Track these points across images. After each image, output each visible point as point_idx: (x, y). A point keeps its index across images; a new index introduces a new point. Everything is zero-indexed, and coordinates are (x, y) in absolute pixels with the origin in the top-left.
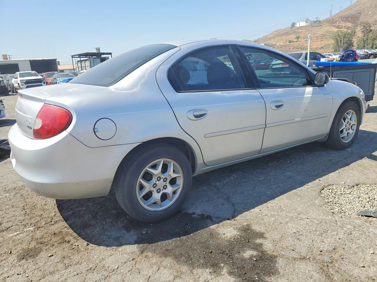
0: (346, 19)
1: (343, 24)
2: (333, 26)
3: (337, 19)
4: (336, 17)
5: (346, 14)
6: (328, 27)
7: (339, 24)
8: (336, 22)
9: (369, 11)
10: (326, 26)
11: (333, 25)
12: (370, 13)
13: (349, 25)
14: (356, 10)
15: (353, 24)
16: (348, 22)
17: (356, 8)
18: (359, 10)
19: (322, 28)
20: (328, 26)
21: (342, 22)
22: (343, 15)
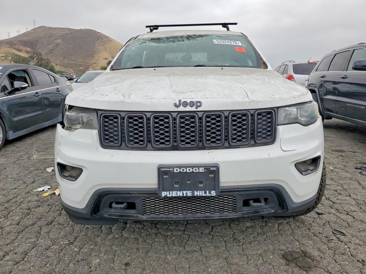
0: (25, 43)
1: (22, 47)
2: (13, 48)
3: (16, 42)
4: (15, 40)
5: (24, 39)
6: (8, 49)
7: (18, 47)
8: (15, 44)
9: (45, 41)
10: (6, 47)
11: (13, 46)
12: (45, 42)
13: (29, 49)
14: (33, 37)
15: (31, 49)
16: (27, 47)
17: (32, 35)
18: (35, 38)
19: (2, 48)
20: (7, 47)
21: (21, 46)
22: (21, 39)
